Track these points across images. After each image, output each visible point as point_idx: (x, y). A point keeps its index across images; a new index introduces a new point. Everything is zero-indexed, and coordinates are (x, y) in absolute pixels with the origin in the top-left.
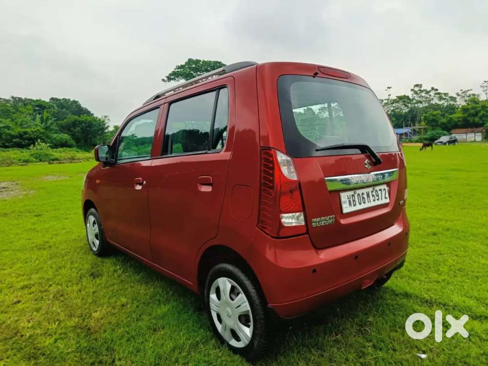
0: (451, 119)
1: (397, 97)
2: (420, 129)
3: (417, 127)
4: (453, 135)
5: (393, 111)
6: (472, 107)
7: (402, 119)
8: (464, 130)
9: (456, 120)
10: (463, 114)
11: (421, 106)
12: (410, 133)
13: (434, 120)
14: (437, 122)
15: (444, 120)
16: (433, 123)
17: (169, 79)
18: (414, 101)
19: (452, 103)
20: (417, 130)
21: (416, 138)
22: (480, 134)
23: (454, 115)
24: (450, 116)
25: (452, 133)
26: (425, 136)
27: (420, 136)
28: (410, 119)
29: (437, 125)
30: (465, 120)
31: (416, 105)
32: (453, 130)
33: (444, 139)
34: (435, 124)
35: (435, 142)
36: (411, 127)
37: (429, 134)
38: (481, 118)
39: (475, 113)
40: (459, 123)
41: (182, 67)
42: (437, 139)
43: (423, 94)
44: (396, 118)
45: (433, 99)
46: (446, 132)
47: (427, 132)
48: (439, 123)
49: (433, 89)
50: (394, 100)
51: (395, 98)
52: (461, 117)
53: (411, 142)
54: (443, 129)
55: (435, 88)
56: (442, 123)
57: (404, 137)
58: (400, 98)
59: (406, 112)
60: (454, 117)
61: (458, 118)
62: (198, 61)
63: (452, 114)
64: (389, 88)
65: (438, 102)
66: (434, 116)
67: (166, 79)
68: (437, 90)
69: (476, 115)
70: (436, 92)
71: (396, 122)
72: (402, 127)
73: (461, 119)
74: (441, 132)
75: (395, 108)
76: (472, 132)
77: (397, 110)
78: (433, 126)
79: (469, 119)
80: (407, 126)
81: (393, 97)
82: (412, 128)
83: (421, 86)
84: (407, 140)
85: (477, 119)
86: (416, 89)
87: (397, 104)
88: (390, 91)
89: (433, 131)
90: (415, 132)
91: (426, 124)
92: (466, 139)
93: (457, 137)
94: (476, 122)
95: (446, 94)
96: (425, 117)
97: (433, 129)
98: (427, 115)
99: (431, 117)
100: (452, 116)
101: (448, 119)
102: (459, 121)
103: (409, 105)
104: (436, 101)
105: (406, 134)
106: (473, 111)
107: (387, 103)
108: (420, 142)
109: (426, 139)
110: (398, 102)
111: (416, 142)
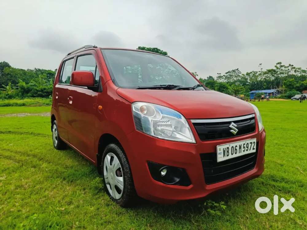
0: (303, 84)
1: (267, 70)
2: (282, 90)
3: (280, 89)
4: (304, 94)
5: (265, 79)
7: (271, 84)
9: (306, 85)
11: (283, 75)
12: (275, 93)
13: (290, 85)
14: (293, 86)
15: (298, 85)
16: (290, 87)
18: (279, 73)
19: (304, 74)
20: (280, 91)
21: (279, 96)
23: (305, 82)
24: (302, 82)
25: (303, 93)
26: (285, 95)
27: (282, 95)
28: (275, 84)
29: (293, 88)
31: (279, 75)
32: (303, 91)
33: (298, 96)
34: (291, 87)
35: (292, 98)
36: (276, 88)
37: (288, 93)
42: (293, 97)
43: (283, 68)
44: (266, 83)
45: (290, 71)
46: (299, 93)
47: (286, 92)
48: (295, 86)
49: (290, 65)
50: (266, 72)
51: (266, 71)
53: (276, 98)
54: (297, 90)
55: (291, 64)
56: (297, 87)
57: (271, 95)
58: (269, 71)
59: (273, 80)
60: (305, 83)
63: (303, 81)
65: (294, 74)
66: (290, 82)
68: (293, 66)
70: (292, 67)
71: (267, 86)
72: (270, 89)
74: (296, 92)
75: (266, 77)
77: (267, 79)
78: (290, 88)
80: (273, 88)
81: (265, 70)
82: (276, 89)
83: (281, 63)
84: (273, 97)
86: (278, 66)
87: (267, 75)
89: (291, 92)
90: (279, 92)
91: (286, 87)
93: (306, 96)
95: (299, 69)
96: (285, 83)
97: (290, 90)
99: (288, 83)
100: (303, 82)
101: (301, 84)
103: (275, 75)
104: (292, 73)
105: (273, 93)
107: (260, 74)
108: (282, 98)
109: (286, 96)
110: (268, 73)
111: (280, 98)
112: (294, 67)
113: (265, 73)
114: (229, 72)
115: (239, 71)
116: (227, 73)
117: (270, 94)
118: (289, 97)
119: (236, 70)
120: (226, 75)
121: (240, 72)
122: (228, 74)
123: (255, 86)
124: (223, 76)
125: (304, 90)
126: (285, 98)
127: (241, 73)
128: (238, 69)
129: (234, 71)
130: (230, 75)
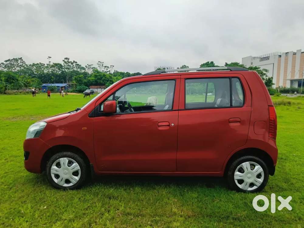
0: (89, 80)
1: (53, 63)
2: (72, 84)
3: (70, 83)
4: (92, 89)
5: (52, 72)
6: (99, 75)
8: (96, 86)
9: (92, 81)
11: (68, 71)
12: (67, 86)
13: (80, 80)
15: (86, 81)
21: (70, 90)
24: (88, 79)
26: (76, 89)
27: (73, 89)
30: (96, 81)
33: (88, 91)
37: (78, 88)
38: (103, 81)
39: (100, 78)
40: (93, 83)
42: (84, 91)
44: (54, 76)
45: (75, 68)
46: (87, 88)
47: (77, 86)
48: (83, 82)
49: (74, 61)
50: (53, 65)
52: (94, 80)
56: (85, 83)
58: (56, 65)
59: (60, 74)
61: (92, 80)
66: (80, 78)
69: (101, 79)
71: (55, 79)
72: (62, 83)
73: (94, 81)
74: (85, 87)
75: (53, 70)
76: (100, 88)
77: (54, 72)
78: (80, 83)
79: (98, 81)
82: (68, 84)
85: (101, 81)
88: (50, 60)
89: (81, 86)
90: (70, 86)
91: (76, 82)
92: (97, 92)
96: (75, 78)
97: (80, 85)
99: (78, 78)
102: (93, 82)
105: (65, 87)
106: (99, 77)
107: (47, 67)
108: (73, 92)
109: (77, 91)
110: (54, 67)
111: (71, 92)
112: (77, 63)
113: (52, 66)
114: (9, 60)
115: (22, 60)
116: (6, 61)
117: (62, 87)
118: (81, 91)
119: (20, 59)
120: (5, 63)
121: (24, 61)
122: (8, 62)
123: (43, 78)
125: (90, 86)
126: (77, 92)
128: (21, 58)
129: (16, 60)
130: (11, 64)
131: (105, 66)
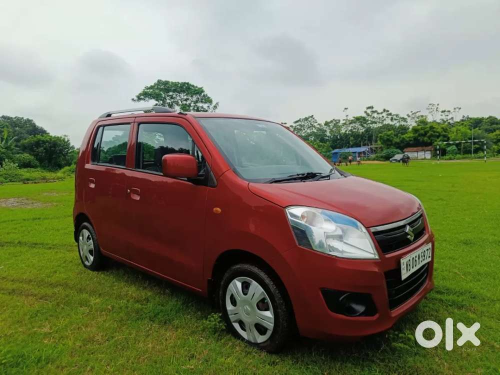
0: (404, 139)
1: (354, 117)
2: (377, 148)
3: (373, 146)
4: (406, 153)
5: (351, 131)
6: (421, 128)
7: (359, 139)
8: (415, 149)
9: (408, 139)
10: (414, 134)
11: (375, 126)
12: (368, 152)
13: (388, 140)
14: (391, 141)
15: (398, 140)
16: (388, 142)
17: (139, 98)
18: (369, 122)
19: (403, 123)
20: (374, 149)
21: (373, 156)
22: (429, 152)
23: (406, 135)
24: (402, 136)
25: (405, 152)
26: (381, 155)
27: (376, 155)
28: (367, 138)
29: (391, 145)
30: (416, 139)
31: (371, 125)
32: (405, 149)
33: (399, 157)
34: (390, 143)
35: (391, 159)
36: (368, 145)
37: (385, 152)
38: (429, 137)
39: (423, 133)
40: (411, 142)
41: (152, 87)
42: (392, 157)
43: (375, 115)
44: (354, 137)
45: (385, 119)
46: (399, 151)
47: (382, 150)
48: (394, 142)
49: (384, 110)
50: (352, 120)
51: (353, 119)
52: (413, 137)
53: (369, 160)
54: (397, 148)
55: (387, 109)
56: (396, 143)
57: (362, 155)
58: (358, 119)
59: (362, 132)
60: (406, 137)
61: (409, 137)
62: (166, 83)
63: (403, 134)
64: (346, 109)
65: (391, 123)
66: (388, 136)
67: (136, 98)
68: (388, 111)
69: (425, 135)
70: (388, 113)
71: (354, 141)
72: (360, 146)
73: (412, 139)
74: (395, 150)
75: (352, 128)
76: (422, 151)
77: (354, 130)
78: (388, 145)
79: (419, 138)
80: (364, 145)
81: (351, 118)
82: (369, 147)
83: (372, 108)
84: (365, 159)
85: (426, 139)
86: (369, 111)
87: (354, 125)
88: (347, 112)
89: (388, 150)
90: (372, 151)
91: (382, 144)
92: (418, 157)
93: (409, 155)
94: (425, 141)
95: (397, 116)
96: (381, 136)
97: (388, 148)
98: (382, 135)
99: (385, 136)
100: (404, 136)
101: (401, 139)
102: (410, 141)
103: (365, 125)
104: (388, 121)
105: (364, 152)
106: (422, 132)
107: (345, 124)
108: (377, 160)
109: (382, 157)
110: (355, 123)
111: (374, 160)
113: (352, 122)
114: (299, 121)
115: (314, 118)
116: (296, 122)
117: (360, 153)
118: (387, 158)
119: (310, 117)
120: (294, 125)
121: (315, 120)
122: (298, 124)
123: (338, 142)
124: (290, 126)
125: (406, 147)
126: (381, 159)
127: (316, 122)
128: (312, 116)
129: (306, 119)
130: (300, 125)
131: (443, 110)
